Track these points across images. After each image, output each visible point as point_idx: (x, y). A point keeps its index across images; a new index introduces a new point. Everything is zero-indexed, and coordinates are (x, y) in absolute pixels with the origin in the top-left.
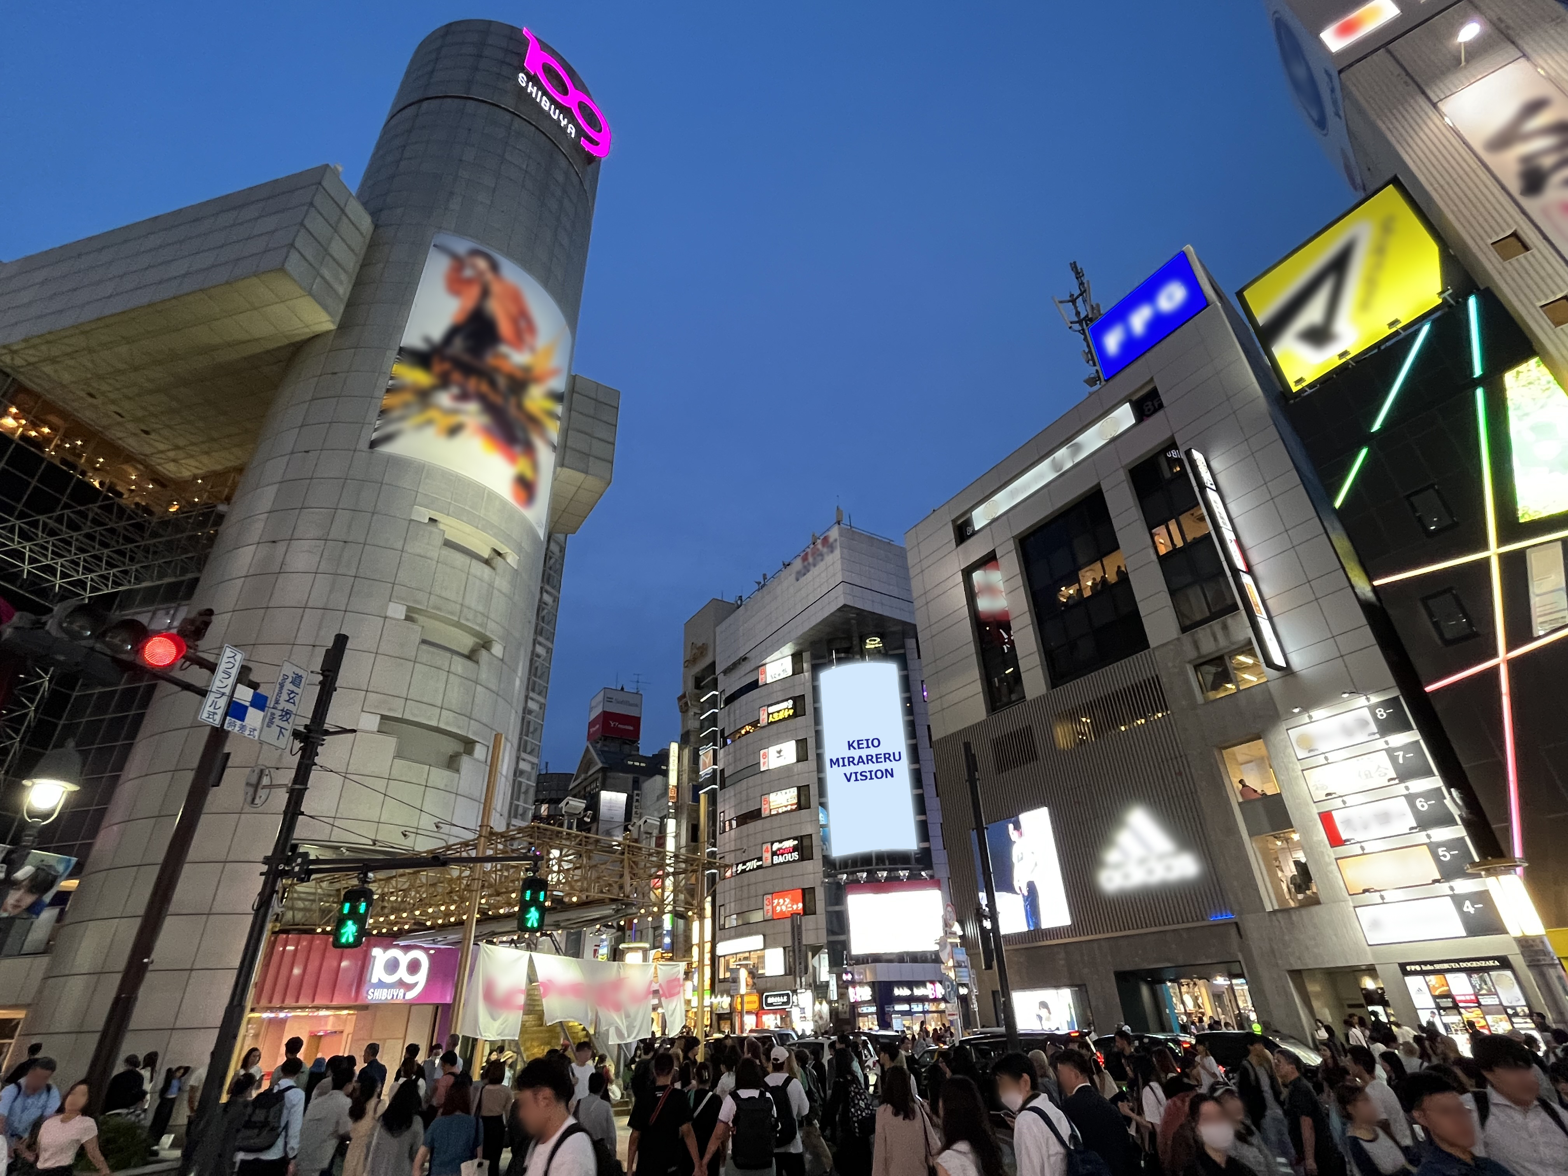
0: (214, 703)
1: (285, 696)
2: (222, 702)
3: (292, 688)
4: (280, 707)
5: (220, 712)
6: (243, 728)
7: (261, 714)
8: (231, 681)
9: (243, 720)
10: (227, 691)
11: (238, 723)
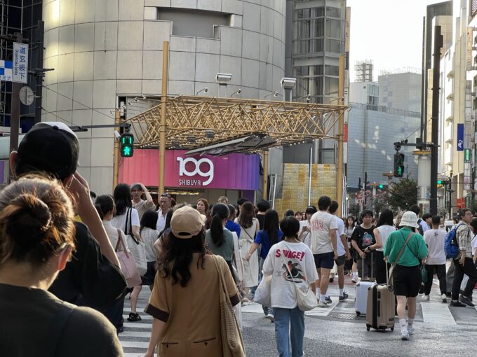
1: (19, 59)
3: (22, 55)
6: (4, 77)
9: (3, 74)
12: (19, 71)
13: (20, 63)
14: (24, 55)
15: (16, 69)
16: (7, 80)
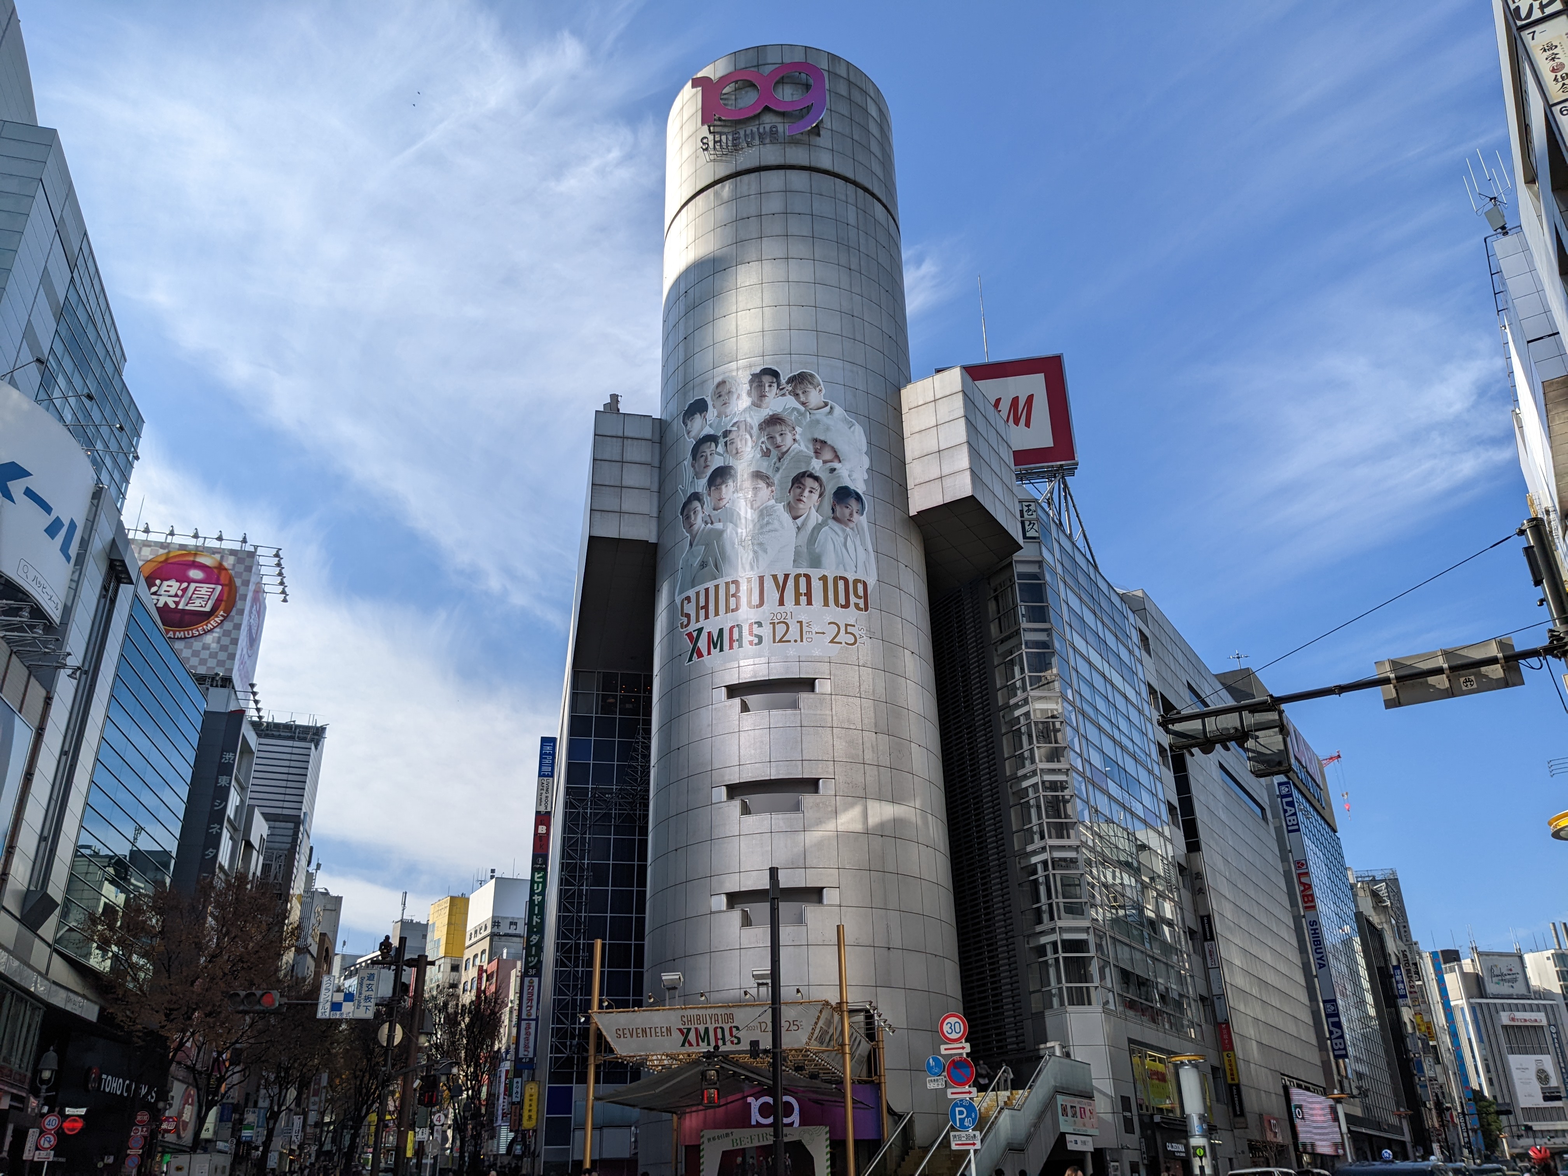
0: (324, 1007)
1: (365, 988)
2: (328, 1005)
3: (368, 982)
4: (363, 996)
5: (328, 1010)
6: (341, 1014)
7: (352, 1003)
8: (330, 993)
9: (340, 1010)
10: (329, 998)
11: (338, 1013)
12: (363, 1004)
13: (364, 994)
14: (371, 982)
15: (359, 1002)
16: (344, 1016)
